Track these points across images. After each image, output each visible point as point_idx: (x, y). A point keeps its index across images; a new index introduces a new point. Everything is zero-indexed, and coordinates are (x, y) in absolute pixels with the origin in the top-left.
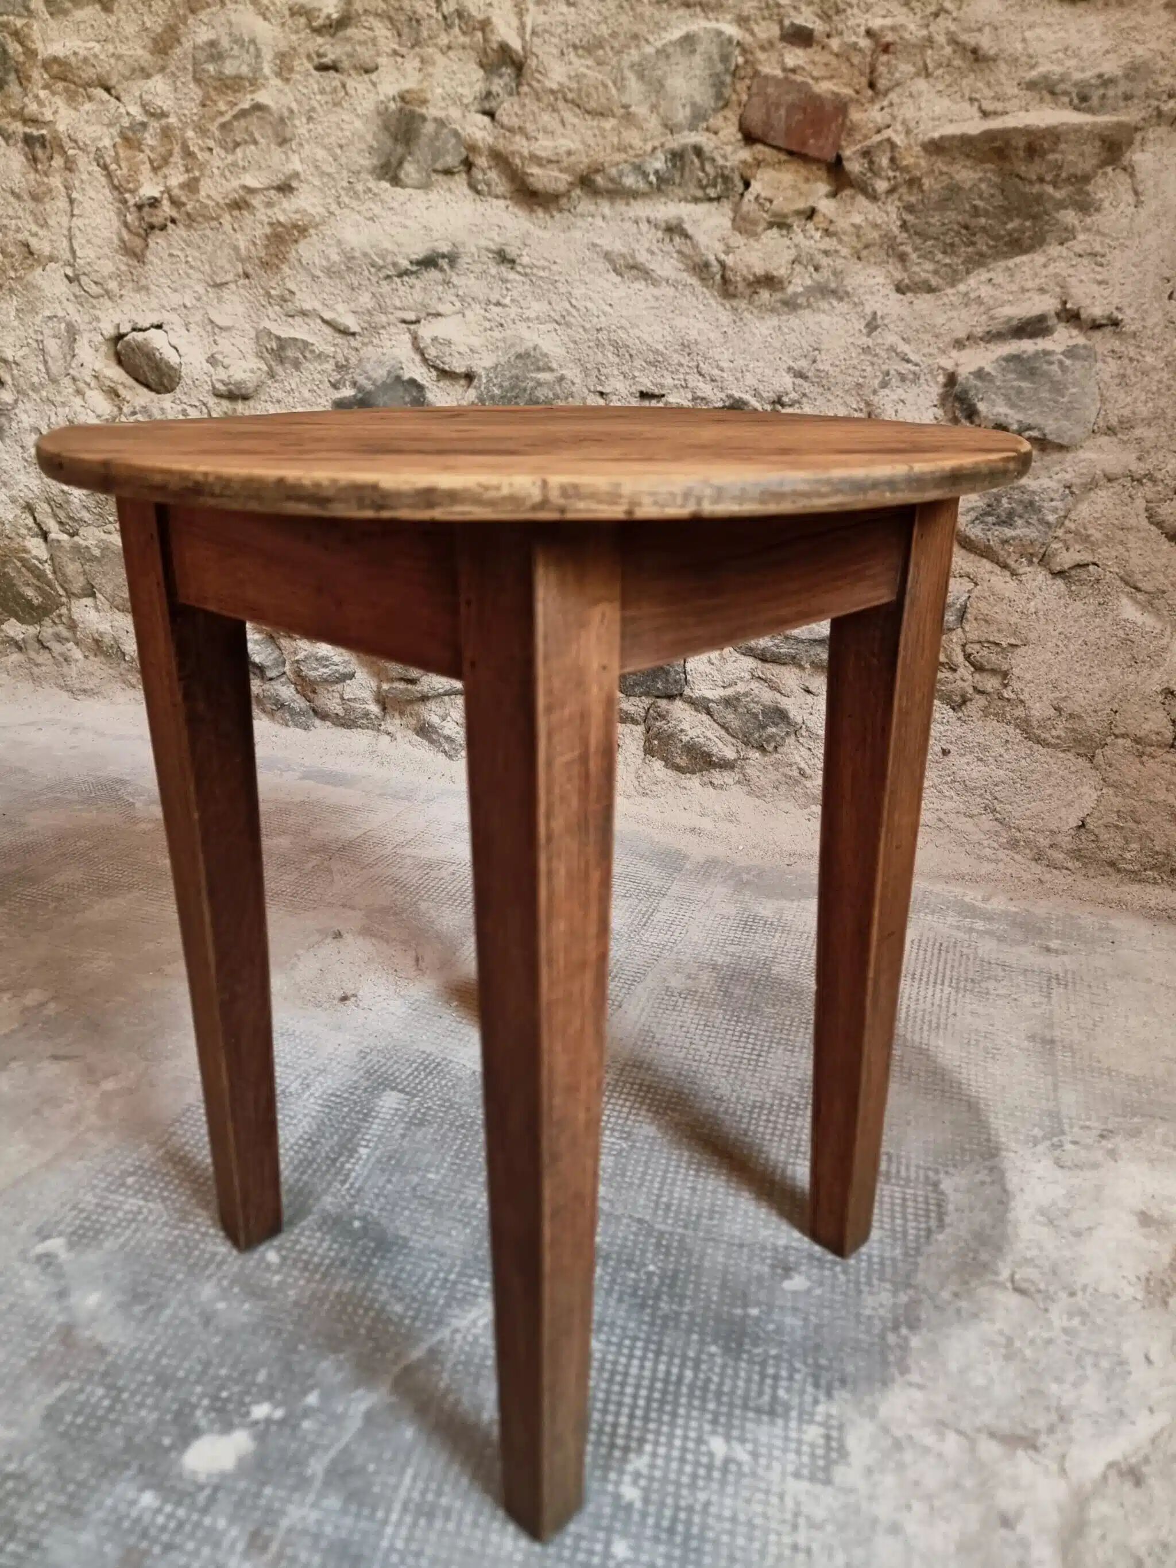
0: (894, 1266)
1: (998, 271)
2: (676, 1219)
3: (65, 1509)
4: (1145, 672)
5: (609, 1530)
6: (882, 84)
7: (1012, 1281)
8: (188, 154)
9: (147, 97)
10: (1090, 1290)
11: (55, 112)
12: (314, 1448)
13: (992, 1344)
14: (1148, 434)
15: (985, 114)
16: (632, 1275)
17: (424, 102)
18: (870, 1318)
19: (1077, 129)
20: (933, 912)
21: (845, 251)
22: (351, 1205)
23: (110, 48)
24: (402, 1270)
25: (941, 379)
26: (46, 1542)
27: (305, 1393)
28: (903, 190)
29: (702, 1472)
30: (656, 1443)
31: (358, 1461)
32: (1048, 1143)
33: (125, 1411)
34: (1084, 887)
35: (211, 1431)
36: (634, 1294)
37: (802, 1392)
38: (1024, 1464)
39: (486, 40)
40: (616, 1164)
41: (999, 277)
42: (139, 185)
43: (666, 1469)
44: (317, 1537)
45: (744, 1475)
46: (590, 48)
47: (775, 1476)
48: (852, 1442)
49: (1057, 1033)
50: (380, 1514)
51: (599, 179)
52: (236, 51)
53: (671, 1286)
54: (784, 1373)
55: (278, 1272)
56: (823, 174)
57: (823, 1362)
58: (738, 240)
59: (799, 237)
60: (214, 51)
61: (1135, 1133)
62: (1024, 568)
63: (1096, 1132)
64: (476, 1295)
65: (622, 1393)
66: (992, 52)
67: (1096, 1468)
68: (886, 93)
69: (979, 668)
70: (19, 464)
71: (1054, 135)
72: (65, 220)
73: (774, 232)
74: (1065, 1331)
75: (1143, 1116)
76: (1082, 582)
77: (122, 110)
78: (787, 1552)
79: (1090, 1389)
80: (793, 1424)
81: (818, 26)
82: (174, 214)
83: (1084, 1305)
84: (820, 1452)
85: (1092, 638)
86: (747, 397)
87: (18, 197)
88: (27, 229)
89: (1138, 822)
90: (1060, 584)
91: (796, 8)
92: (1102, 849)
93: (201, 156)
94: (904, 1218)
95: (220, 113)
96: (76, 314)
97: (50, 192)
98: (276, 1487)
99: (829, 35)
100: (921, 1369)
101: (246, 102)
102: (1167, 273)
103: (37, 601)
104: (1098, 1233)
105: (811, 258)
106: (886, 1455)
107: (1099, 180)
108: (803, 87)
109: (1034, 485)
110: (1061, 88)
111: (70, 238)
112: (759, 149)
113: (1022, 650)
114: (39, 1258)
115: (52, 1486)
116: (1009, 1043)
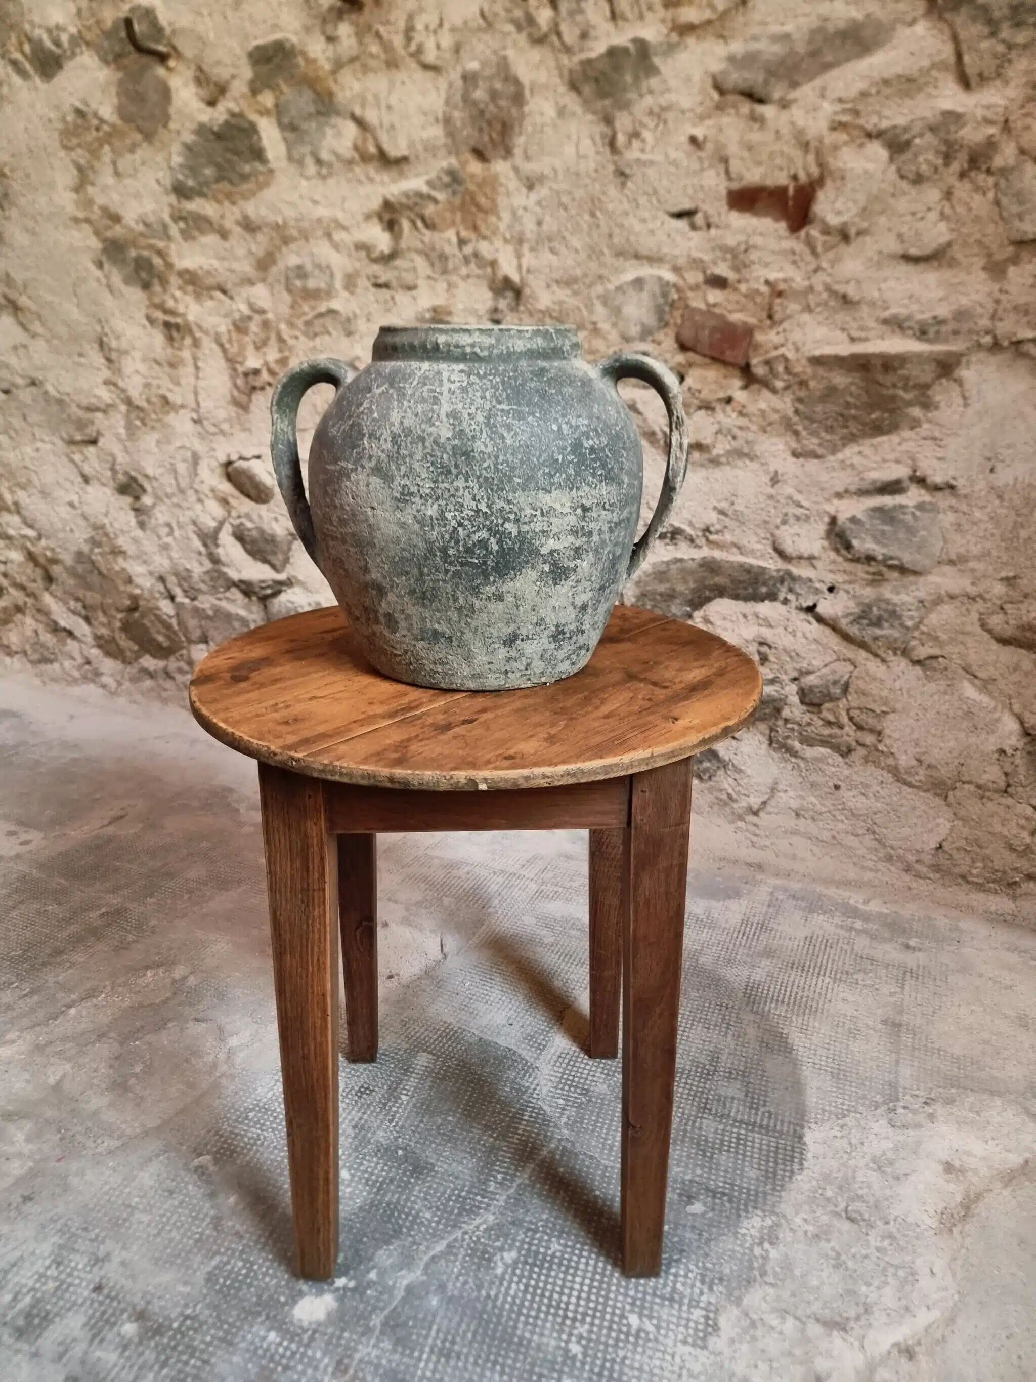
0: (765, 1198)
1: (866, 446)
3: (222, 1340)
4: (983, 736)
5: (560, 1372)
6: (778, 317)
7: (846, 1212)
8: (281, 340)
9: (253, 300)
10: (900, 1220)
11: (187, 307)
12: (375, 1308)
13: (827, 1257)
14: (980, 566)
15: (853, 340)
16: (584, 1197)
17: (450, 313)
18: (744, 1235)
19: (919, 356)
20: (825, 913)
22: (396, 1139)
23: (226, 264)
24: (430, 1187)
25: (826, 519)
26: (213, 1360)
27: (368, 1272)
28: (796, 387)
29: (622, 1337)
30: (594, 1317)
31: (403, 1318)
32: (885, 1107)
33: (256, 1276)
34: (941, 893)
35: (309, 1293)
36: (584, 1212)
37: (693, 1286)
38: (837, 1342)
39: (494, 273)
40: (578, 1113)
41: (867, 451)
42: (245, 359)
43: (599, 1335)
44: (378, 1366)
45: (649, 1340)
46: (568, 282)
47: (670, 1342)
48: (723, 1321)
49: (905, 1018)
50: (416, 1354)
52: (316, 272)
54: (682, 1273)
55: (348, 1186)
56: (737, 373)
57: (709, 1266)
59: (720, 416)
60: (301, 272)
61: (950, 1102)
62: (890, 657)
63: (922, 1100)
64: (479, 1208)
65: (573, 1282)
66: (857, 298)
67: (884, 1347)
68: (781, 322)
69: (860, 728)
70: (156, 549)
71: (902, 359)
72: (192, 380)
73: (702, 412)
74: (878, 1249)
75: (959, 1087)
76: (934, 669)
77: (234, 307)
80: (685, 1308)
81: (731, 275)
82: (270, 379)
83: (894, 1230)
84: (701, 1327)
85: (944, 709)
86: (684, 527)
87: (158, 363)
88: (165, 385)
89: (981, 847)
90: (918, 670)
91: (715, 263)
92: (955, 866)
93: (291, 342)
94: (776, 1163)
95: (304, 314)
96: (198, 446)
97: (182, 361)
98: (351, 1333)
99: (739, 282)
100: (775, 1275)
101: (323, 307)
102: (988, 455)
103: (166, 644)
104: (912, 1178)
105: (729, 431)
106: (745, 1331)
107: (937, 388)
108: (722, 317)
109: (896, 599)
110: (907, 324)
111: (196, 393)
112: (690, 355)
113: (892, 716)
114: (196, 1169)
115: (214, 1325)
116: (867, 1026)
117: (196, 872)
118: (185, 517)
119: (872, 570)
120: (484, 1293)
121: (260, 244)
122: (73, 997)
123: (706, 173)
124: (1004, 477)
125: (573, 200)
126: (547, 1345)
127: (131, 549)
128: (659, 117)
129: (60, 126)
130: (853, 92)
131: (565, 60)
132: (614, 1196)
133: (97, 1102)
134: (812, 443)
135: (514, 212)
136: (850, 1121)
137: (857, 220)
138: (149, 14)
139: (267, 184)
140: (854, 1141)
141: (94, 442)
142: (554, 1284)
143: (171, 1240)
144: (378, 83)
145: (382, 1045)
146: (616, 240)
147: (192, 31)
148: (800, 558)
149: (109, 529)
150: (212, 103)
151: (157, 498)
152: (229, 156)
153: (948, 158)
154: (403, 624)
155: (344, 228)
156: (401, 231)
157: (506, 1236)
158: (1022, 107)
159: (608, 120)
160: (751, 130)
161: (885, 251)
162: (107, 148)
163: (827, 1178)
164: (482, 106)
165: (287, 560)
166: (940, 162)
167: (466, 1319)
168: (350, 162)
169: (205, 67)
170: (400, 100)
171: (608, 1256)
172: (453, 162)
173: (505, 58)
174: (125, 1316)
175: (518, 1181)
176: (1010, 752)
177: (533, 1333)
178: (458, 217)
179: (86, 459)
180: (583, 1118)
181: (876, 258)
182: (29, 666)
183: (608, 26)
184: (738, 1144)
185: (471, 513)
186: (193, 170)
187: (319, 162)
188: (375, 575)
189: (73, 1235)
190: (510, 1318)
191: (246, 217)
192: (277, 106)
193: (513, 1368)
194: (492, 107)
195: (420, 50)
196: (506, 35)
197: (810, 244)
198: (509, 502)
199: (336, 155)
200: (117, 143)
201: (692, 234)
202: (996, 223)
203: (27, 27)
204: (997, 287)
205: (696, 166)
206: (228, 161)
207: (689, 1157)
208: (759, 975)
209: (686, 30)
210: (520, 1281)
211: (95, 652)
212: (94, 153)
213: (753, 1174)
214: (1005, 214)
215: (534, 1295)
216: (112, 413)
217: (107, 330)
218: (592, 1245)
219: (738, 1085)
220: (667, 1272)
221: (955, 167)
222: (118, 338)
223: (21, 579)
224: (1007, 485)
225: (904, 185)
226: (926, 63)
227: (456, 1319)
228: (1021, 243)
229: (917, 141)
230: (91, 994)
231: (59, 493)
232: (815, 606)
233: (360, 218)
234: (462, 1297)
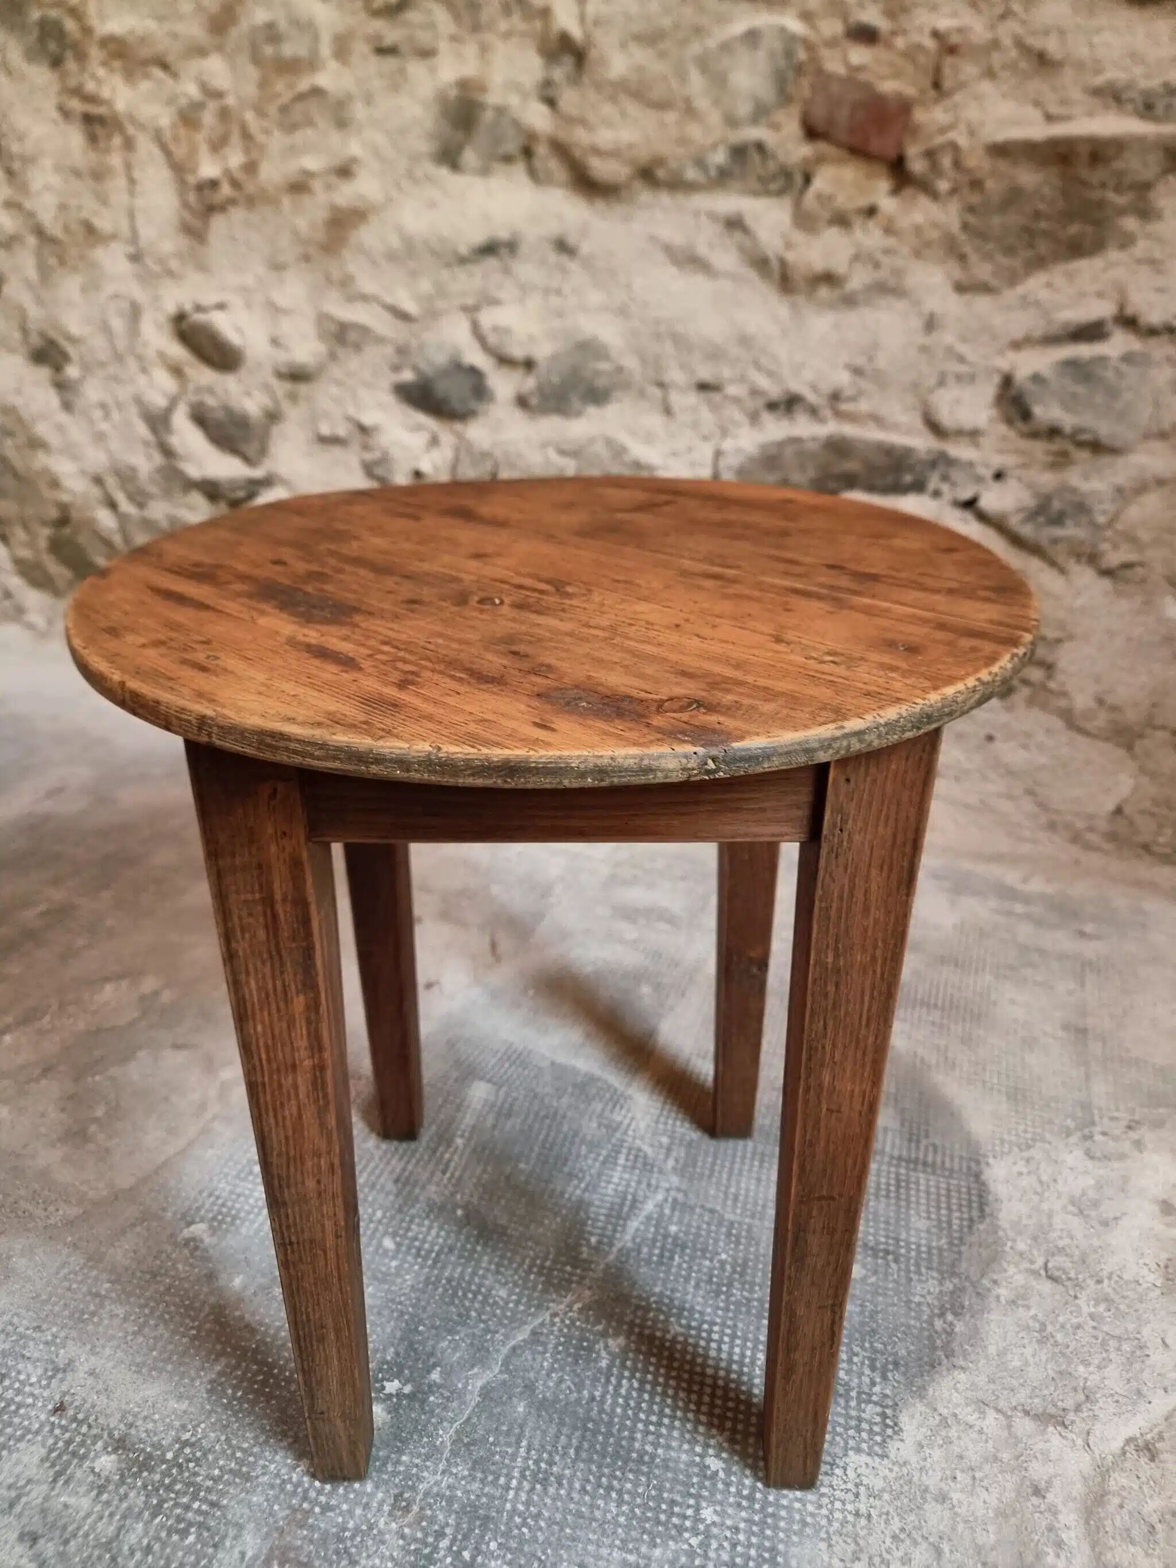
0: (940, 1255)
1: (1057, 274)
2: (744, 1209)
5: (698, 1497)
6: (947, 84)
7: (1046, 1269)
8: (246, 136)
9: (205, 78)
10: (1115, 1278)
11: (114, 89)
12: (441, 1420)
13: (1028, 1328)
15: (1050, 118)
16: (707, 1263)
17: (483, 90)
18: (919, 1304)
20: (975, 894)
22: (453, 1195)
23: (167, 26)
24: (503, 1257)
25: (997, 379)
26: (225, 1502)
27: (429, 1372)
28: (965, 191)
30: (735, 1420)
31: (480, 1433)
32: (1079, 1134)
34: (1117, 867)
36: (710, 1281)
37: (861, 1374)
38: (1054, 1440)
39: (546, 28)
40: (688, 1154)
41: (1059, 281)
42: (197, 165)
44: (451, 1500)
46: (651, 38)
48: (904, 1420)
49: (1090, 1022)
50: (502, 1480)
51: (661, 173)
52: (294, 32)
53: (742, 1275)
55: (394, 1258)
56: (884, 170)
57: (880, 1346)
58: (799, 237)
60: (271, 33)
61: (1159, 1124)
62: (1072, 566)
63: (1125, 1123)
64: (570, 1281)
66: (1058, 57)
67: (1117, 1445)
68: (951, 93)
70: (87, 439)
71: (1118, 145)
72: (125, 198)
73: (835, 229)
74: (1092, 1316)
75: (1167, 1106)
76: (1127, 581)
77: (180, 89)
78: (850, 1518)
79: (1112, 1372)
80: (853, 1404)
81: (883, 24)
82: (234, 195)
83: (1109, 1290)
84: (877, 1429)
85: (1135, 634)
86: (805, 392)
87: (77, 173)
88: (88, 207)
90: (1106, 583)
91: (861, 6)
92: (1136, 833)
93: (261, 138)
94: (949, 1208)
95: (278, 95)
96: (138, 293)
97: (109, 171)
99: (894, 33)
100: (965, 1355)
101: (304, 84)
104: (1124, 1223)
105: (870, 256)
106: (934, 1433)
107: (1161, 188)
108: (867, 87)
109: (1085, 487)
110: (1126, 95)
111: (131, 217)
112: (823, 147)
113: (1067, 645)
114: (187, 1242)
115: (224, 1451)
116: (1045, 1034)
118: (124, 393)
119: (1054, 448)
120: (585, 1394)
122: (7, 1020)
126: (677, 1461)
127: (53, 438)
133: (47, 1156)
134: (983, 271)
136: (1036, 1153)
140: (1044, 1178)
148: (960, 432)
149: (25, 415)
151: (86, 368)
157: (609, 1317)
163: (1017, 1228)
165: (263, 451)
167: (565, 1430)
174: (100, 1444)
175: (618, 1244)
177: (656, 1445)
184: (898, 1187)
189: (22, 1336)
190: (623, 1427)
193: (634, 1494)
210: (633, 1376)
211: (15, 582)
216: (18, 249)
222: (21, 139)
227: (552, 1430)
232: (975, 499)
234: (557, 1400)
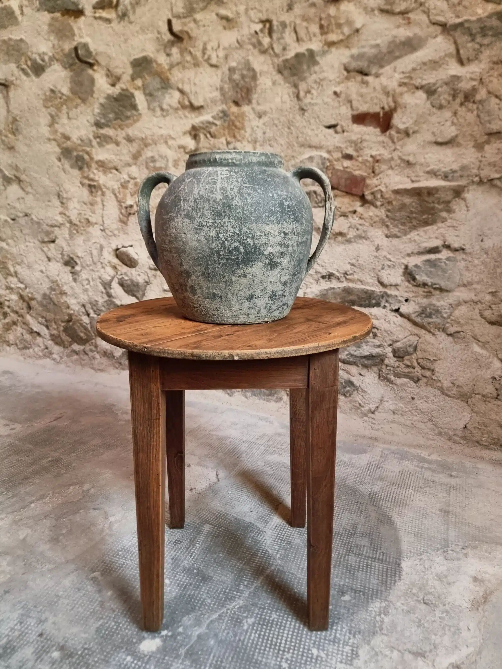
0: (381, 593)
1: (421, 231)
2: (305, 573)
3: (103, 660)
4: (484, 371)
6: (377, 172)
7: (423, 600)
9: (130, 173)
10: (451, 604)
11: (99, 177)
12: (181, 645)
13: (414, 621)
14: (478, 287)
15: (413, 181)
16: (289, 592)
18: (371, 611)
19: (444, 187)
20: (409, 460)
21: (367, 224)
22: (193, 564)
23: (118, 157)
24: (210, 588)
25: (403, 267)
27: (178, 628)
28: (386, 205)
29: (309, 659)
30: (294, 650)
31: (196, 650)
32: (442, 550)
33: (121, 629)
34: (467, 451)
35: (148, 638)
36: (289, 599)
37: (345, 635)
38: (420, 662)
40: (285, 553)
41: (422, 233)
42: (126, 200)
43: (297, 658)
45: (323, 661)
47: (334, 662)
48: (360, 652)
49: (451, 508)
52: (160, 159)
53: (302, 597)
54: (339, 629)
55: (169, 586)
56: (358, 199)
57: (353, 625)
59: (351, 219)
60: (153, 159)
61: (475, 548)
62: (437, 333)
63: (461, 547)
64: (235, 597)
65: (283, 633)
66: (414, 162)
67: (445, 665)
68: (379, 174)
69: (423, 368)
70: (81, 291)
71: (436, 189)
72: (101, 211)
73: (342, 218)
74: (440, 618)
75: (479, 541)
76: (459, 338)
77: (122, 177)
80: (341, 646)
81: (354, 154)
83: (448, 609)
84: (349, 655)
85: (464, 358)
86: (334, 272)
87: (85, 203)
88: (88, 214)
89: (486, 427)
90: (450, 338)
91: (346, 148)
92: (473, 436)
94: (387, 576)
96: (103, 241)
97: (96, 202)
98: (169, 657)
99: (358, 156)
100: (387, 629)
102: (480, 233)
103: (84, 337)
104: (457, 584)
105: (355, 226)
106: (372, 657)
107: (454, 202)
108: (350, 173)
109: (438, 304)
110: (438, 173)
111: (103, 217)
112: (336, 191)
113: (438, 362)
114: (92, 579)
115: (99, 653)
116: (432, 512)
117: (96, 441)
118: (96, 275)
119: (426, 290)
120: (237, 638)
121: (134, 147)
122: (33, 498)
123: (341, 108)
124: (488, 244)
125: (280, 122)
126: (270, 663)
127: (69, 292)
128: (319, 83)
129: (43, 97)
130: (409, 68)
131: (276, 60)
132: (304, 592)
133: (44, 547)
134: (395, 231)
135: (252, 129)
136: (424, 557)
137: (413, 126)
138: (85, 46)
139: (138, 120)
140: (426, 566)
141: (53, 242)
142: (274, 634)
143: (78, 612)
144: (190, 74)
145: (187, 521)
146: (300, 139)
147: (105, 53)
148: (391, 285)
149: (59, 283)
150: (113, 85)
151: (83, 267)
152: (121, 108)
153: (454, 97)
154: (199, 291)
155: (173, 139)
156: (200, 139)
157: (249, 611)
158: (488, 72)
159: (296, 86)
160: (362, 87)
161: (427, 140)
162: (65, 107)
163: (413, 584)
164: (237, 82)
165: (144, 295)
166: (451, 98)
167: (228, 651)
168: (177, 109)
169: (110, 69)
170: (200, 81)
171: (301, 621)
172: (224, 107)
173: (248, 60)
174: (54, 648)
175: (255, 585)
176: (498, 378)
177: (263, 657)
178: (226, 132)
179: (49, 250)
180: (288, 556)
181: (422, 143)
182: (18, 351)
183: (296, 44)
184: (367, 567)
185: (231, 234)
186: (104, 115)
187: (162, 109)
188: (186, 267)
189: (29, 609)
190: (250, 650)
191: (128, 135)
192: (143, 85)
194: (242, 82)
195: (209, 58)
196: (248, 50)
197: (391, 138)
198: (249, 229)
199: (170, 106)
200: (70, 104)
201: (336, 135)
202: (478, 125)
203: (29, 54)
204: (480, 155)
205: (336, 104)
206: (121, 111)
207: (342, 574)
208: (376, 489)
209: (331, 44)
210: (256, 633)
211: (50, 343)
212: (59, 109)
213: (375, 582)
214: (482, 121)
215: (263, 639)
216: (63, 228)
217: (62, 189)
218: (293, 616)
219: (367, 540)
220: (332, 629)
221: (458, 101)
222: (67, 192)
223: (16, 308)
224: (489, 247)
225: (434, 110)
226: (442, 54)
227: (223, 651)
228: (490, 134)
229: (440, 89)
230: (42, 497)
231: (36, 266)
232: (399, 309)
233: (181, 134)
234: (226, 640)
